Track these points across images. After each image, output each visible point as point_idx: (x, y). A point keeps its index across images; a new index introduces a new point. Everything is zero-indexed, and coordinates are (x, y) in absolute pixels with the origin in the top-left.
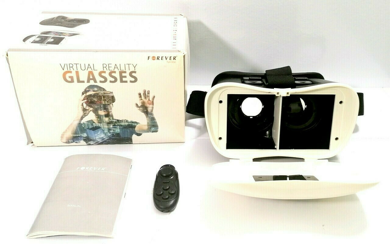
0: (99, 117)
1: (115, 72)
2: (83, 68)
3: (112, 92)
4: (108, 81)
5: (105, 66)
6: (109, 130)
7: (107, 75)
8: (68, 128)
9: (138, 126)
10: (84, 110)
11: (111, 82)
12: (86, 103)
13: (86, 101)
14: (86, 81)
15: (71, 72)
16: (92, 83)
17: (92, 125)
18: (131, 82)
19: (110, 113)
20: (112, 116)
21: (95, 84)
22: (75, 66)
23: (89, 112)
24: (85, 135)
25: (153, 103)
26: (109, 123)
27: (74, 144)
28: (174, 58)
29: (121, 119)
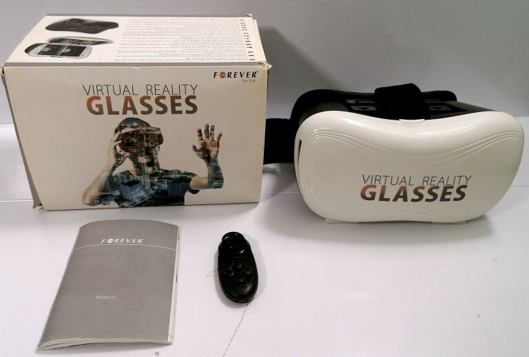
0: (138, 166)
1: (164, 98)
2: (117, 92)
3: (159, 129)
4: (154, 112)
5: (149, 88)
6: (152, 185)
7: (152, 102)
8: (94, 183)
9: (194, 179)
10: (118, 156)
11: (158, 112)
12: (120, 145)
13: (120, 142)
14: (121, 112)
15: (99, 98)
16: (130, 114)
17: (128, 178)
18: (188, 112)
19: (155, 161)
20: (158, 165)
22: (105, 88)
23: (125, 159)
24: (117, 193)
25: (218, 145)
26: (152, 176)
27: (101, 206)
28: (254, 75)
29: (170, 169)
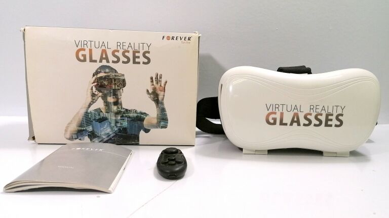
0: (107, 104)
1: (128, 52)
2: (97, 46)
3: (123, 75)
4: (121, 61)
5: (119, 44)
6: (117, 122)
7: (120, 54)
8: (74, 118)
9: (147, 118)
10: (93, 95)
11: (124, 62)
12: (95, 86)
13: (96, 84)
14: (98, 61)
15: (84, 50)
16: (104, 63)
17: (99, 115)
18: (144, 63)
19: (120, 100)
20: (121, 104)
21: (108, 64)
22: (89, 43)
23: (98, 98)
24: (90, 129)
25: (165, 90)
26: (117, 113)
28: (189, 39)
29: (129, 109)
